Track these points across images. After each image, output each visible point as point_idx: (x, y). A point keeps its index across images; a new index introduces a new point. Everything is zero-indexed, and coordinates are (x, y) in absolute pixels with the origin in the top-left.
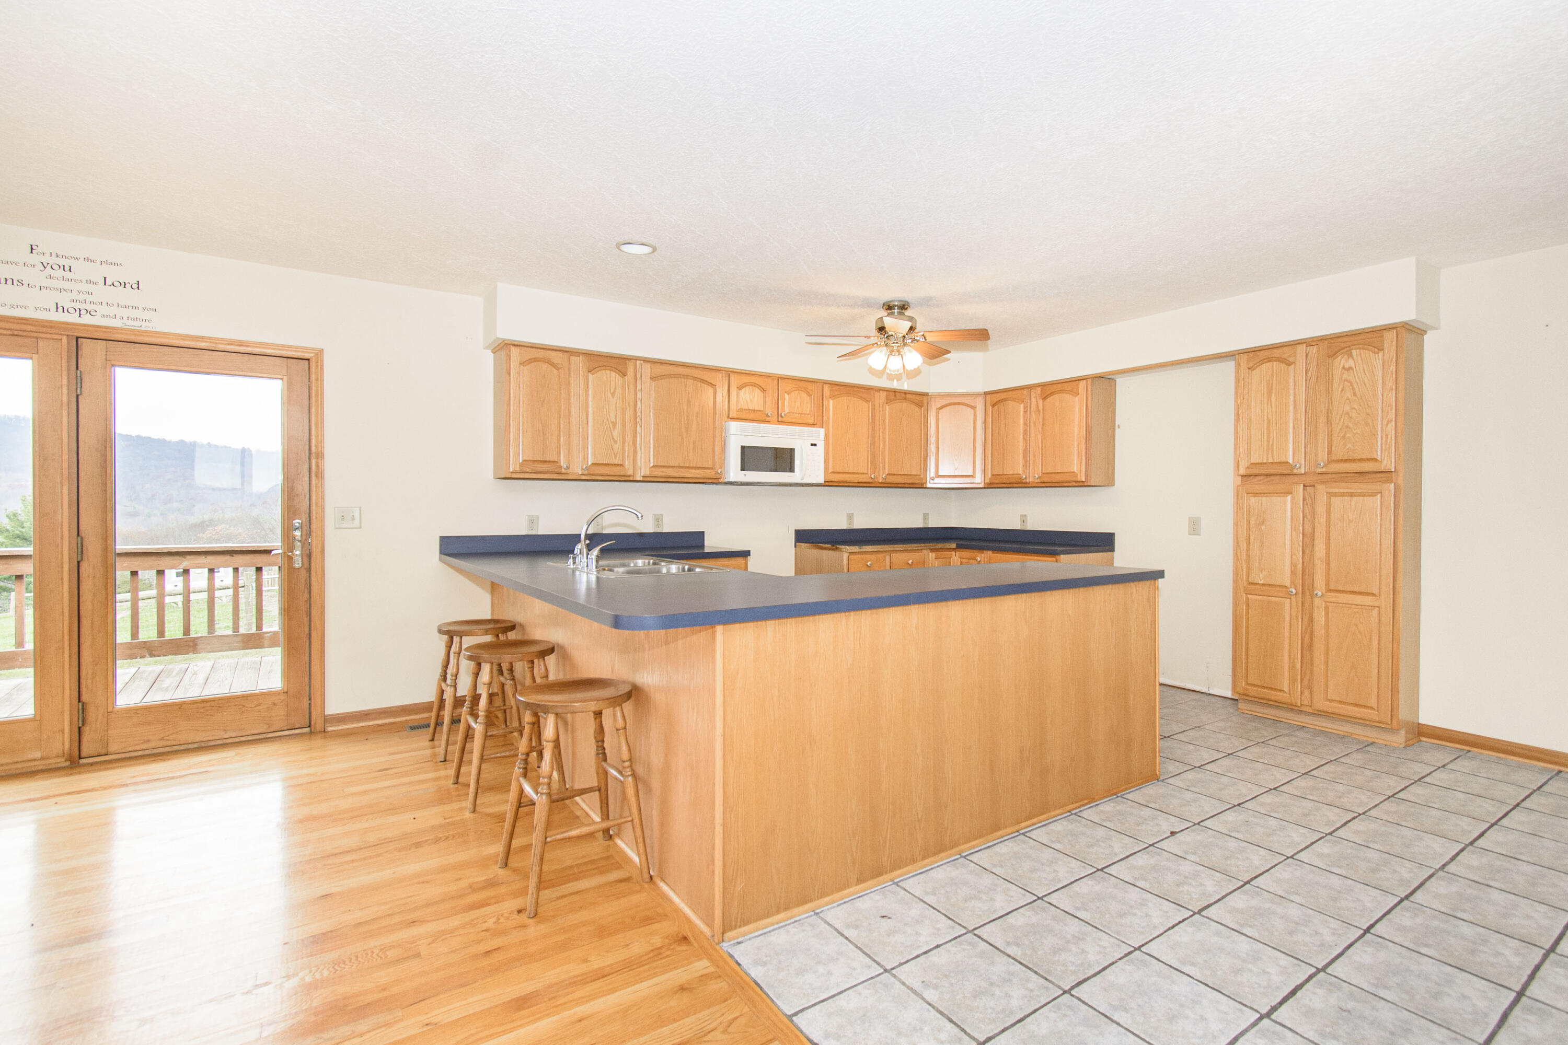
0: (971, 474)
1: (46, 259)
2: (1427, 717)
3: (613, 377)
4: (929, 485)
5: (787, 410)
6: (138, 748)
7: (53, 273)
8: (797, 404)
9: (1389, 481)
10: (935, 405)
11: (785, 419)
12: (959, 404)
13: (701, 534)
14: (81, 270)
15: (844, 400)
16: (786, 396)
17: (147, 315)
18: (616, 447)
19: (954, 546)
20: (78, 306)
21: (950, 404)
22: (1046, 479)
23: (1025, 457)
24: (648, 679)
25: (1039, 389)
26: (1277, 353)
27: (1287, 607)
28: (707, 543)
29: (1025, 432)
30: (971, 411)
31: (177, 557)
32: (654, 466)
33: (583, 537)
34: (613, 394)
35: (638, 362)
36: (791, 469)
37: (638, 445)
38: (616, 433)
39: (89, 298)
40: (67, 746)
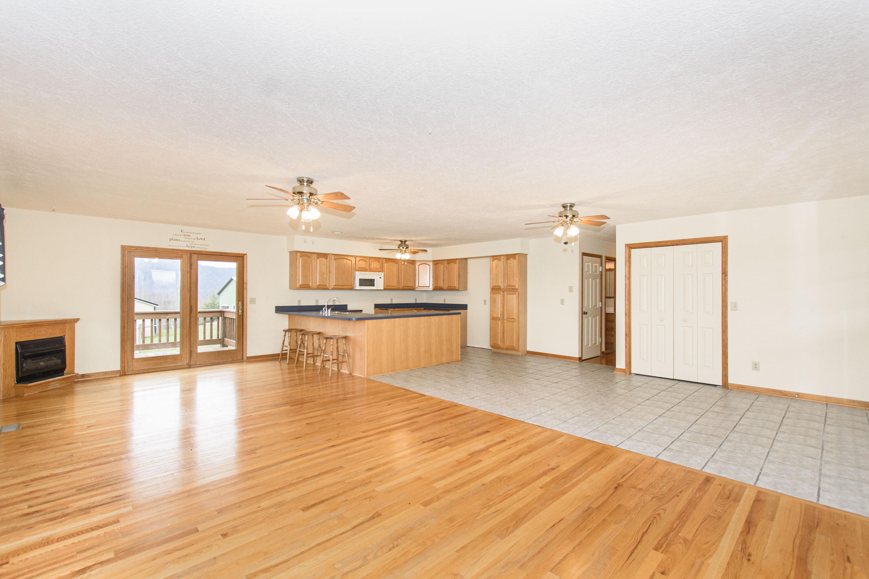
0: (429, 286)
1: (185, 234)
2: (529, 349)
3: (324, 260)
4: (416, 290)
5: (372, 267)
6: (203, 363)
7: (186, 237)
8: (375, 265)
9: (517, 291)
10: (417, 264)
11: (372, 270)
12: (425, 264)
13: (346, 305)
14: (193, 236)
15: (390, 263)
16: (372, 263)
17: (206, 247)
18: (324, 280)
19: (423, 309)
20: (191, 245)
21: (421, 264)
22: (449, 288)
23: (443, 281)
24: (349, 334)
25: (447, 261)
26: (498, 257)
27: (500, 322)
28: (348, 308)
29: (443, 273)
30: (429, 266)
31: (166, 315)
32: (335, 285)
33: (326, 306)
34: (324, 265)
35: (330, 255)
36: (374, 286)
37: (330, 279)
38: (325, 276)
39: (194, 243)
40: (188, 362)
